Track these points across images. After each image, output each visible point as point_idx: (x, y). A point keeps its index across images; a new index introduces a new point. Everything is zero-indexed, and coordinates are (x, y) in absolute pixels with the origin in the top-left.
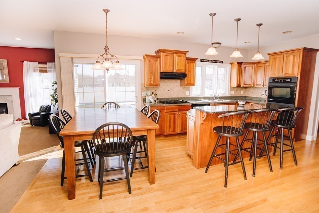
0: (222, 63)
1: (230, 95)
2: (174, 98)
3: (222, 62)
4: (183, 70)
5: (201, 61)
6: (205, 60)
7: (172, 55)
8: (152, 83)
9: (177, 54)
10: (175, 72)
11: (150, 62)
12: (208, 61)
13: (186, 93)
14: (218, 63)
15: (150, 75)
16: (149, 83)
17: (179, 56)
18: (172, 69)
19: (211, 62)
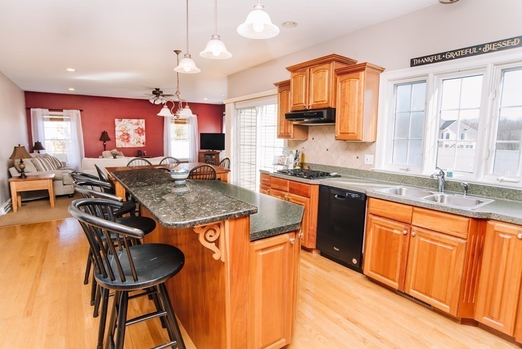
0: (520, 44)
3: (518, 42)
4: (325, 102)
5: (413, 63)
6: (426, 57)
7: (305, 73)
8: (282, 133)
9: (315, 68)
10: (310, 108)
11: (281, 95)
12: (442, 57)
13: (366, 160)
14: (490, 51)
15: (280, 119)
16: (279, 134)
17: (317, 71)
18: (304, 102)
19: (453, 59)
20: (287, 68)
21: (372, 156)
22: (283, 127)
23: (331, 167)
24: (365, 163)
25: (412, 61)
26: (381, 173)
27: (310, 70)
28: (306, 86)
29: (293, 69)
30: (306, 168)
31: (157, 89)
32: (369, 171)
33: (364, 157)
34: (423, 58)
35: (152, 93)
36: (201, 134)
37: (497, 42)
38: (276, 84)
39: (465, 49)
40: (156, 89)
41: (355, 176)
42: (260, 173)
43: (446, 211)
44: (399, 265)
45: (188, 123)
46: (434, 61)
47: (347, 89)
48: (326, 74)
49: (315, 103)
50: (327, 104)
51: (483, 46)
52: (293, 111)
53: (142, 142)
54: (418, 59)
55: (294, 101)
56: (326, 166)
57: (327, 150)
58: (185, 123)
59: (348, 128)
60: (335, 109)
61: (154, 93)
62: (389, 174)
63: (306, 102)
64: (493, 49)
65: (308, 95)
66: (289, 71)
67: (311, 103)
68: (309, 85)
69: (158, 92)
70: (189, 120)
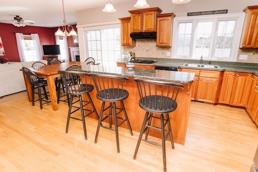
0: (227, 13)
1: (237, 60)
2: (152, 58)
3: (226, 11)
4: (152, 29)
5: (189, 15)
6: (194, 13)
7: (140, 15)
8: (125, 43)
9: (146, 13)
10: (144, 31)
11: (123, 24)
12: (200, 13)
13: (167, 54)
14: (217, 14)
15: (123, 37)
16: (123, 44)
17: (148, 15)
18: (140, 29)
19: (204, 15)
20: (129, 11)
21: (170, 52)
22: (125, 40)
23: (150, 58)
24: (167, 55)
25: (188, 14)
26: (174, 59)
27: (143, 13)
28: (141, 21)
29: (132, 12)
30: (136, 59)
31: (18, 16)
32: (169, 59)
33: (166, 53)
34: (193, 13)
35: (14, 19)
36: (43, 46)
37: (220, 11)
38: (120, 19)
39: (209, 11)
40: (16, 16)
41: (162, 61)
42: (116, 63)
43: (213, 70)
44: (194, 92)
45: (34, 39)
46: (197, 15)
47: (163, 24)
48: (153, 16)
49: (146, 29)
50: (154, 30)
51: (215, 11)
52: (133, 33)
53: (2, 52)
54: (191, 13)
55: (133, 28)
56: (147, 58)
57: (147, 51)
58: (31, 39)
59: (163, 41)
60: (156, 32)
61: (15, 18)
62: (178, 59)
63: (141, 29)
64: (218, 13)
65: (142, 25)
66: (130, 13)
67: (144, 29)
68: (143, 21)
69: (18, 18)
70: (34, 37)
